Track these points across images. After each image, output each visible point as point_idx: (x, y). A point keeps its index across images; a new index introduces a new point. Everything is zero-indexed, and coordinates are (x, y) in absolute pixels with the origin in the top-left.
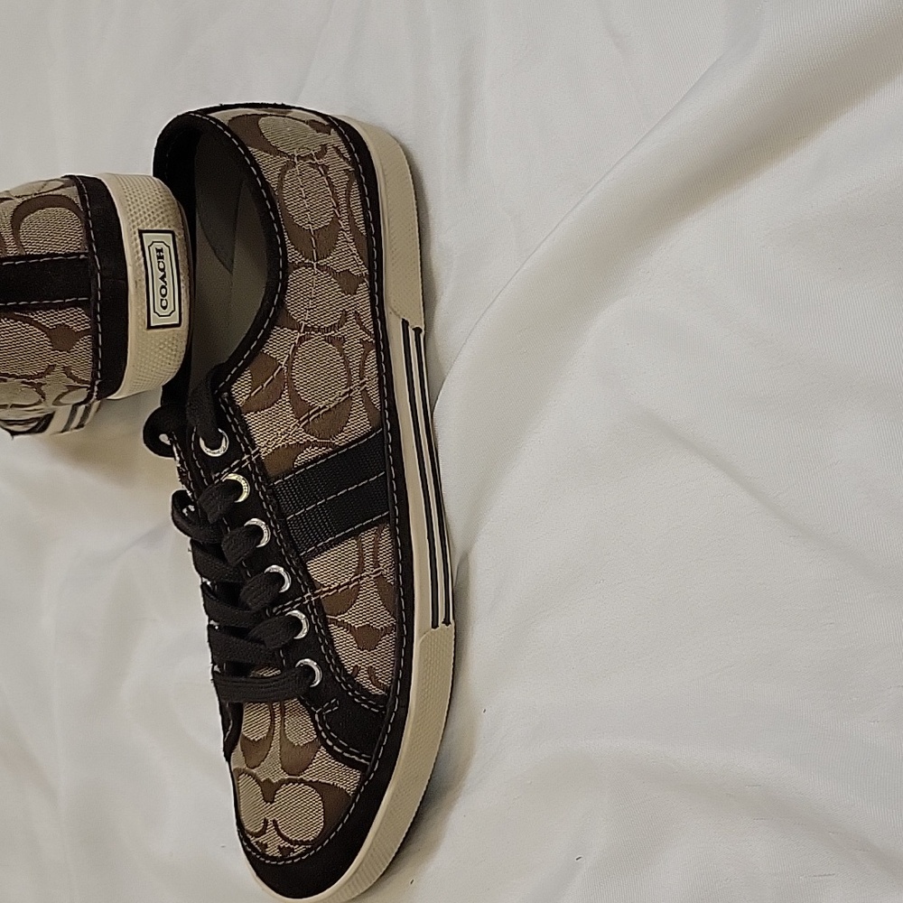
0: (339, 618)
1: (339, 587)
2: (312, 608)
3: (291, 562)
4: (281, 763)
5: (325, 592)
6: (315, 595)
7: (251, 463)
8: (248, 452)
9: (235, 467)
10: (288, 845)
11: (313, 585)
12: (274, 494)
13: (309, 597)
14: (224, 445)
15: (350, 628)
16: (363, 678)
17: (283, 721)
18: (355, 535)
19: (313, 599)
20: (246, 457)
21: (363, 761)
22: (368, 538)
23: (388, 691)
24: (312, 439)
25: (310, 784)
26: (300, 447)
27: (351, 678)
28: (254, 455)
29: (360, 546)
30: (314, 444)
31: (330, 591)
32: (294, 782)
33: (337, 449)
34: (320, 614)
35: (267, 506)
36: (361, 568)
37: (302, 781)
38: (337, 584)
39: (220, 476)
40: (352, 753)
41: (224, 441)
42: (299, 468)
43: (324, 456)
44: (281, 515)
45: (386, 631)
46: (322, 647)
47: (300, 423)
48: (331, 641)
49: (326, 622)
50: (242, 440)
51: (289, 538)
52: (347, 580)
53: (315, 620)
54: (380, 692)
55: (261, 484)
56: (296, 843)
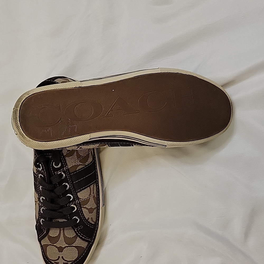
0: (84, 206)
1: (85, 199)
2: (78, 204)
3: (74, 193)
4: (65, 242)
5: (81, 200)
6: (79, 201)
7: (66, 169)
8: (65, 167)
9: (62, 170)
10: (66, 262)
11: (78, 199)
12: (71, 177)
13: (77, 202)
14: (60, 165)
15: (87, 209)
16: (90, 220)
17: (64, 231)
18: (89, 186)
19: (78, 202)
20: (65, 168)
21: (89, 240)
22: (92, 186)
23: (95, 223)
24: (81, 164)
25: (75, 247)
26: (78, 166)
27: (87, 220)
28: (67, 167)
29: (90, 189)
30: (81, 165)
31: (83, 200)
32: (70, 246)
33: (86, 166)
34: (80, 206)
35: (69, 180)
36: (90, 194)
37: (72, 246)
38: (84, 198)
39: (57, 172)
40: (87, 238)
41: (60, 164)
42: (77, 171)
43: (83, 168)
44: (73, 182)
45: (95, 209)
46: (80, 214)
47: (79, 160)
48: (82, 212)
49: (81, 207)
50: (64, 164)
51: (74, 188)
52: (87, 197)
53: (79, 207)
54: (93, 223)
55: (68, 174)
56: (69, 261)
